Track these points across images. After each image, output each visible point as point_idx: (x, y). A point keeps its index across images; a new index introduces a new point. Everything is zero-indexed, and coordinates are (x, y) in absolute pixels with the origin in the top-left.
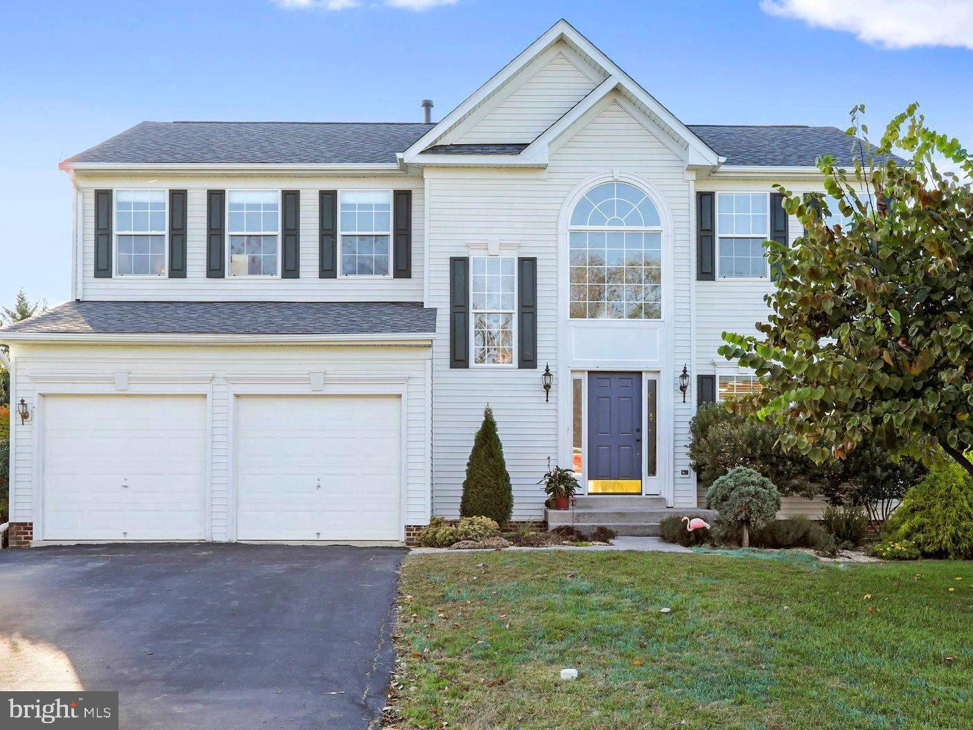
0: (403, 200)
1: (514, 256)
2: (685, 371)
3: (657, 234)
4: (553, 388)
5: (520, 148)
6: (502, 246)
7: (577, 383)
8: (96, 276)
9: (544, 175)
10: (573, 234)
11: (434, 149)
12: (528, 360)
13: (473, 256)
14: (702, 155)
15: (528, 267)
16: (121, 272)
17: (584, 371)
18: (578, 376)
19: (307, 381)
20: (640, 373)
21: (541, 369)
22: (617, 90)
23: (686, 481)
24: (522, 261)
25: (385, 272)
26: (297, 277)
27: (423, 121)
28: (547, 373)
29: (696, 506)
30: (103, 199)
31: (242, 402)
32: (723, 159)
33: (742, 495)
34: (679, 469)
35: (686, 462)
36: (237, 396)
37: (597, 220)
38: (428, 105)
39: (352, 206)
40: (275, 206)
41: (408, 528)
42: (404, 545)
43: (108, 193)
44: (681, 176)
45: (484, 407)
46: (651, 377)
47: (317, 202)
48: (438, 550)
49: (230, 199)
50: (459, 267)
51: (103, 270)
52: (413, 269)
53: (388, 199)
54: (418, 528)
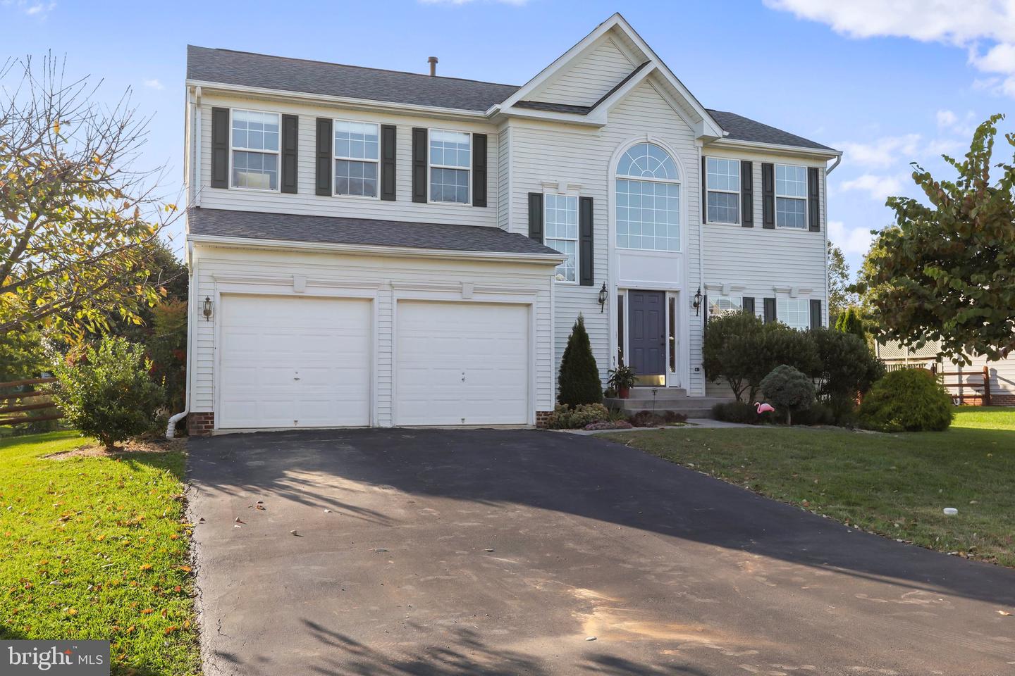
1: (576, 194)
3: (677, 185)
4: (606, 302)
5: (585, 110)
6: (570, 187)
7: (620, 298)
8: (213, 186)
9: (598, 132)
10: (618, 180)
11: (520, 104)
12: (587, 278)
13: (547, 193)
14: (711, 129)
15: (586, 205)
17: (624, 290)
18: (621, 293)
20: (664, 292)
21: (598, 286)
22: (653, 74)
23: (698, 376)
24: (582, 199)
26: (394, 200)
27: (429, 74)
28: (604, 290)
29: (704, 394)
30: (220, 117)
32: (726, 133)
34: (694, 367)
35: (699, 360)
37: (635, 171)
38: (433, 61)
39: (440, 143)
41: (538, 413)
42: (535, 428)
43: (225, 112)
44: (692, 143)
45: (577, 316)
46: (672, 295)
47: (411, 138)
50: (536, 201)
51: (219, 180)
52: (488, 200)
53: (468, 140)
54: (546, 413)
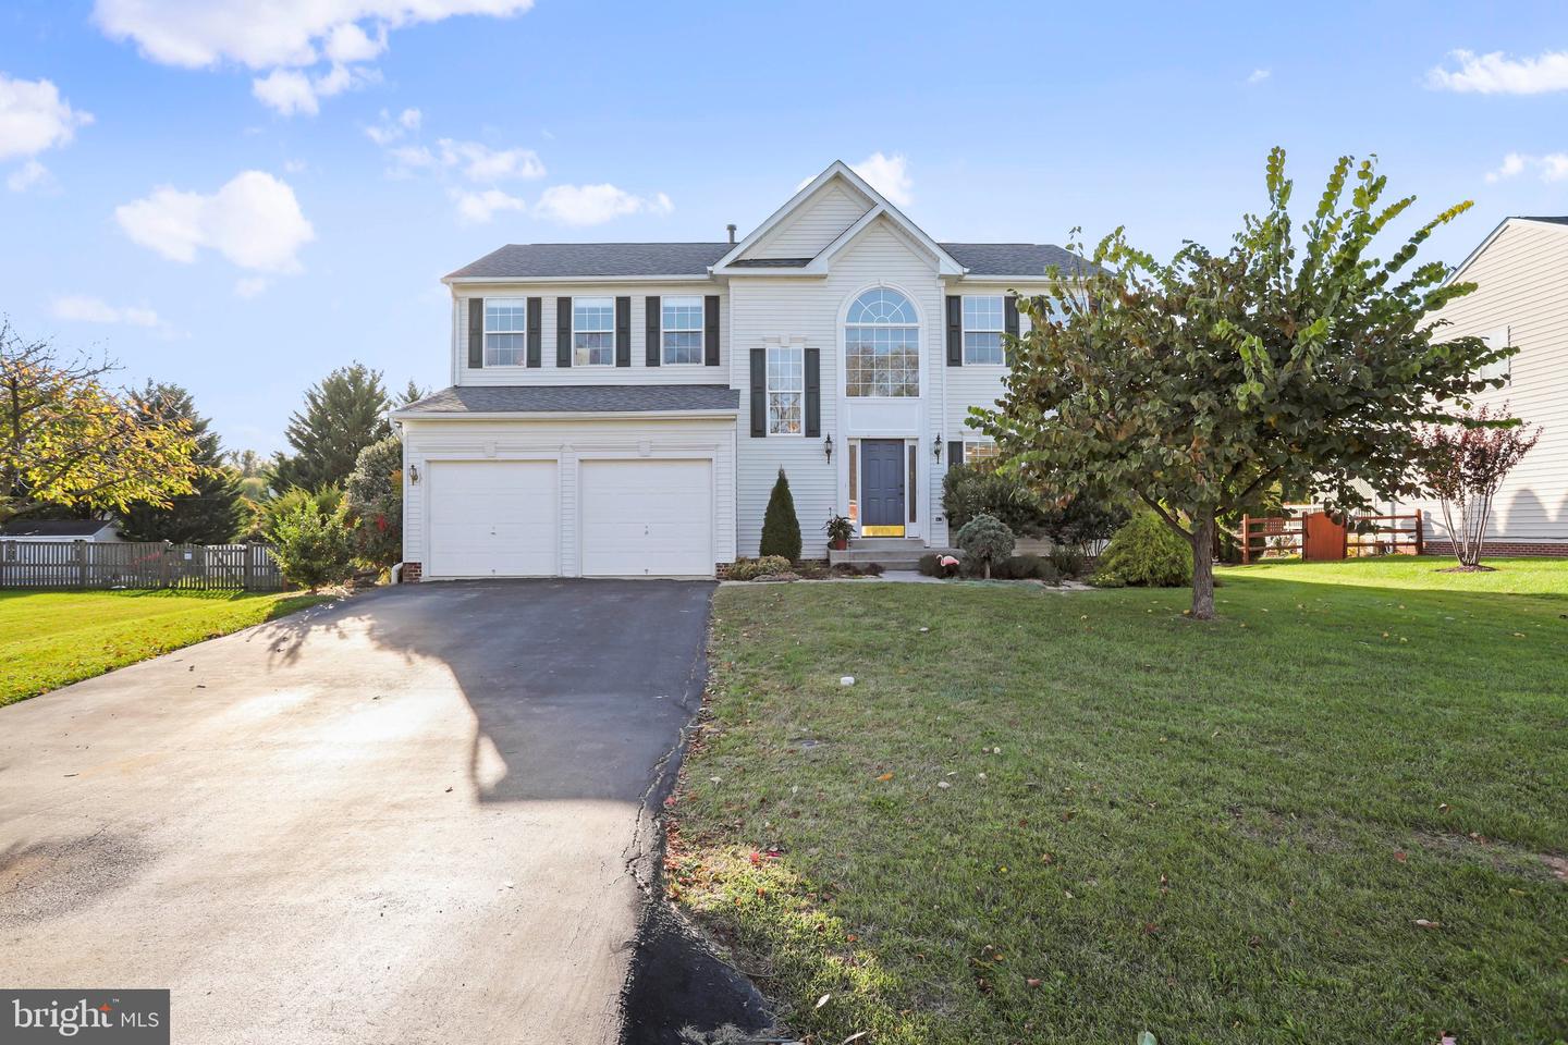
0: (713, 304)
1: (801, 347)
2: (938, 438)
3: (915, 330)
4: (833, 452)
5: (804, 262)
6: (792, 340)
7: (852, 449)
8: (470, 367)
9: (825, 282)
10: (849, 330)
11: (737, 263)
12: (813, 430)
13: (768, 347)
14: (950, 267)
15: (812, 356)
16: (489, 364)
17: (857, 439)
18: (853, 443)
19: (637, 448)
20: (903, 440)
21: (823, 438)
22: (882, 215)
23: (940, 526)
24: (807, 351)
25: (699, 361)
26: (629, 365)
27: (728, 241)
28: (829, 441)
29: (947, 545)
30: (476, 306)
31: (584, 464)
32: (967, 270)
33: (984, 537)
34: (935, 516)
35: (940, 511)
36: (581, 461)
37: (867, 318)
38: (732, 229)
39: (672, 309)
40: (610, 310)
41: (718, 565)
42: (715, 579)
43: (479, 302)
44: (932, 283)
45: (778, 468)
46: (912, 443)
47: (644, 306)
48: (743, 583)
49: (575, 305)
50: (757, 356)
51: (475, 362)
52: (721, 359)
53: (701, 303)
54: (726, 565)
